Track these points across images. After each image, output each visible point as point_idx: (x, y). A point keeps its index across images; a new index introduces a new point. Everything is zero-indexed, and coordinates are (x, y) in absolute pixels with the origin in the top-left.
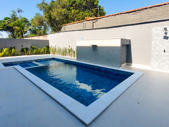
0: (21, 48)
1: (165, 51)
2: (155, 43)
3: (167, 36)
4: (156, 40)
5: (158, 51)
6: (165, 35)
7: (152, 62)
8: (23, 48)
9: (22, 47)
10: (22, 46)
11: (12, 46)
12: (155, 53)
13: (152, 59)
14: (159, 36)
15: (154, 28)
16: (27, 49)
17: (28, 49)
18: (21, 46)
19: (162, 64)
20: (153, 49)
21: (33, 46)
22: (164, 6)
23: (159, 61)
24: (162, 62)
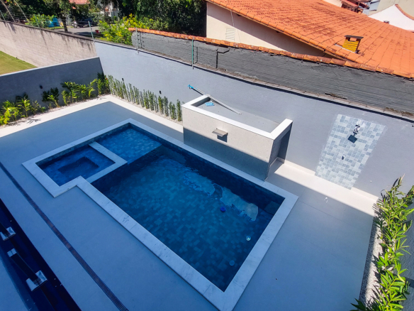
0: (41, 92)
1: (343, 158)
2: (333, 142)
3: (356, 136)
4: (336, 137)
5: (332, 155)
6: (353, 134)
7: (319, 167)
8: (44, 93)
9: (43, 90)
10: (41, 87)
11: (20, 93)
12: (328, 156)
13: (320, 162)
14: (342, 132)
15: (340, 116)
16: (55, 92)
17: (57, 90)
18: (39, 89)
19: (332, 173)
20: (326, 149)
21: (67, 84)
22: (376, 74)
23: (329, 169)
24: (333, 170)
